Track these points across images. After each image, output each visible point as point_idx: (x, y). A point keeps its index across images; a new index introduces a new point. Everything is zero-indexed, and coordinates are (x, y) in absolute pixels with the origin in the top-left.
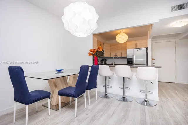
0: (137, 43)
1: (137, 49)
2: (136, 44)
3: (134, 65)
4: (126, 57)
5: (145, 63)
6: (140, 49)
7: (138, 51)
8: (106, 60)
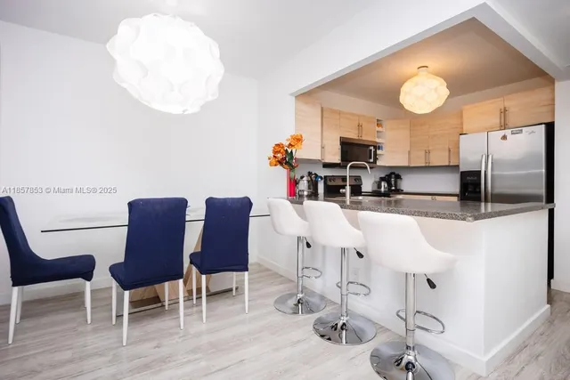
0: (507, 104)
1: (502, 133)
2: (504, 112)
3: (486, 201)
4: (458, 166)
5: (543, 191)
6: (518, 129)
7: (504, 137)
8: (398, 177)
